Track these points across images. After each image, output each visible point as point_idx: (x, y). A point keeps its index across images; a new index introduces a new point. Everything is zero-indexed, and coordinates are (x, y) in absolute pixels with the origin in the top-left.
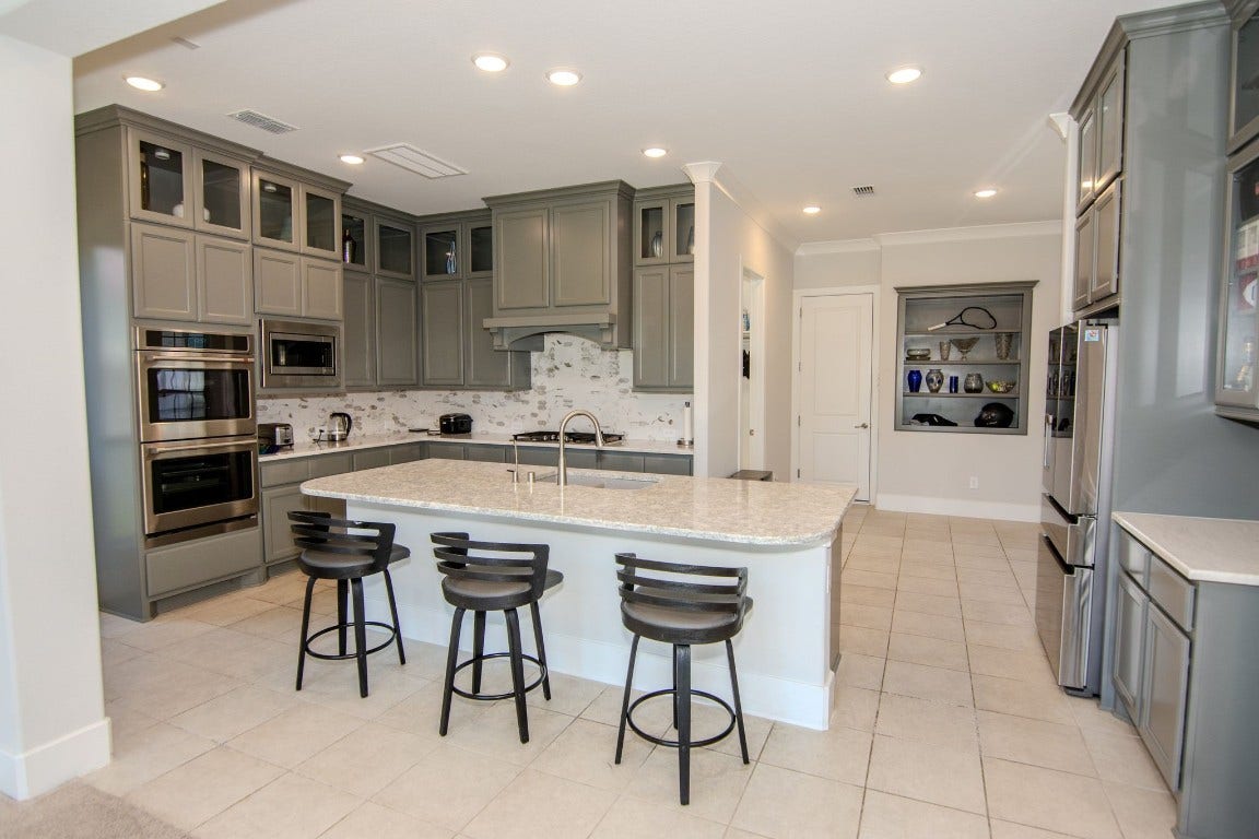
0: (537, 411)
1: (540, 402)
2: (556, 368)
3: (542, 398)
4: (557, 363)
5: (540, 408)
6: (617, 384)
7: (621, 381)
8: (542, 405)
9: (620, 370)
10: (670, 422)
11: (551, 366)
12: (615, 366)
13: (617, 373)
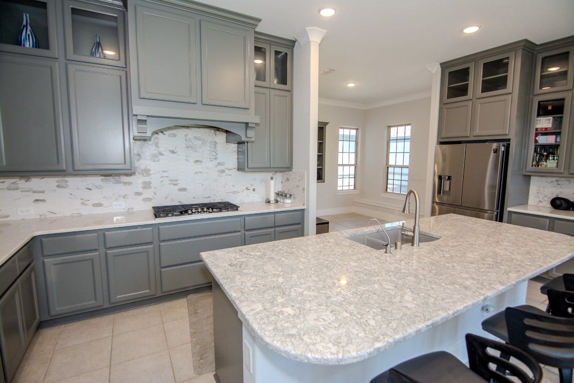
0: (141, 190)
1: (144, 183)
2: (161, 154)
3: (147, 179)
4: (161, 150)
5: (144, 188)
6: (216, 166)
7: (219, 164)
8: (147, 185)
9: (218, 156)
10: (254, 190)
11: (156, 152)
12: (214, 153)
13: (216, 159)
